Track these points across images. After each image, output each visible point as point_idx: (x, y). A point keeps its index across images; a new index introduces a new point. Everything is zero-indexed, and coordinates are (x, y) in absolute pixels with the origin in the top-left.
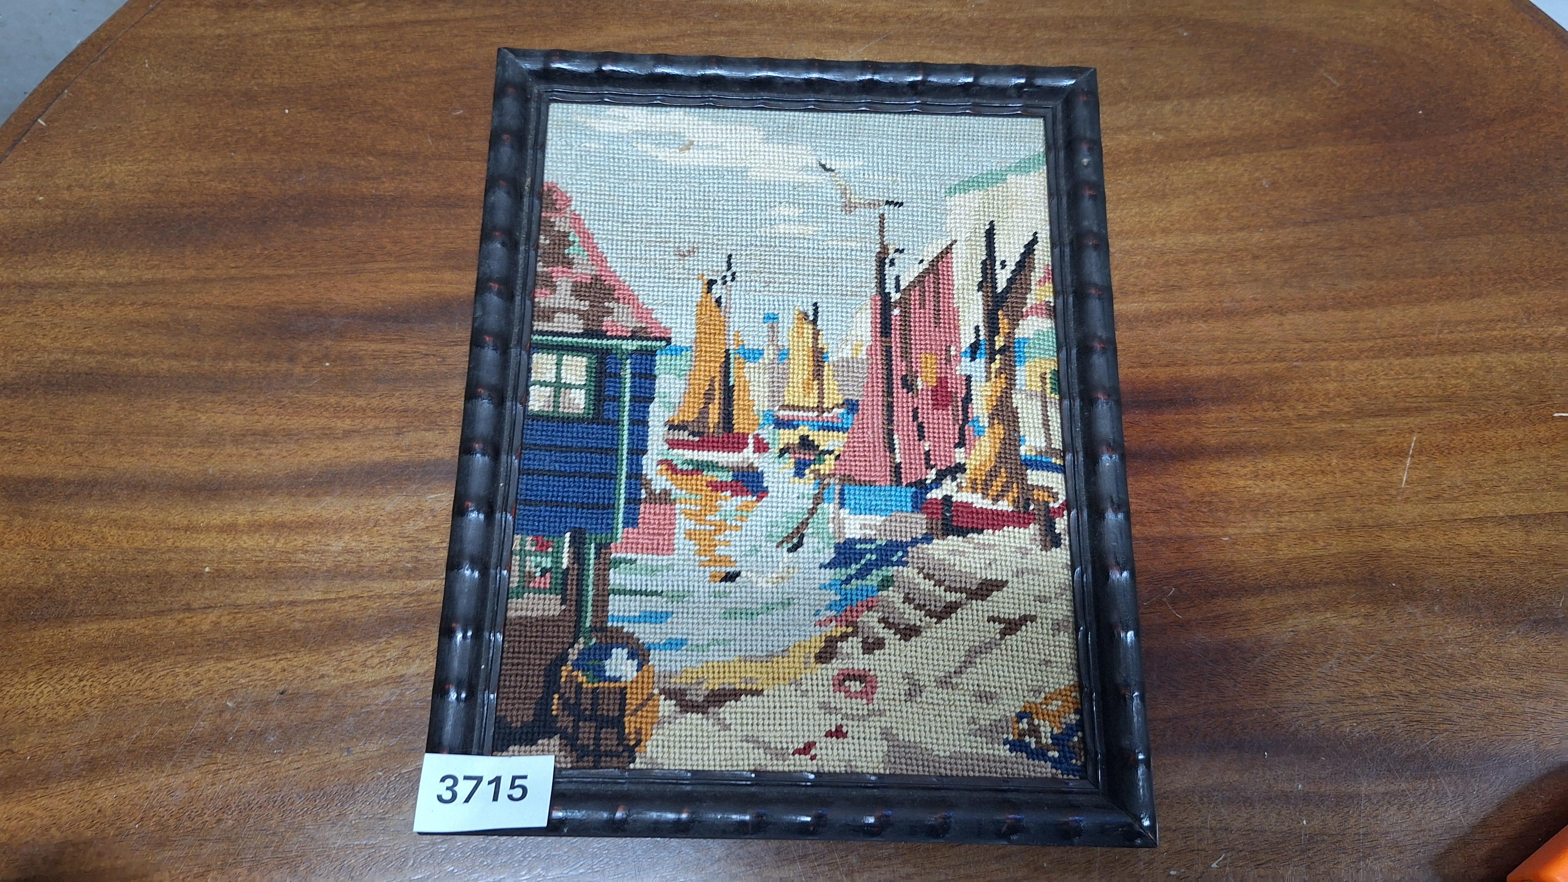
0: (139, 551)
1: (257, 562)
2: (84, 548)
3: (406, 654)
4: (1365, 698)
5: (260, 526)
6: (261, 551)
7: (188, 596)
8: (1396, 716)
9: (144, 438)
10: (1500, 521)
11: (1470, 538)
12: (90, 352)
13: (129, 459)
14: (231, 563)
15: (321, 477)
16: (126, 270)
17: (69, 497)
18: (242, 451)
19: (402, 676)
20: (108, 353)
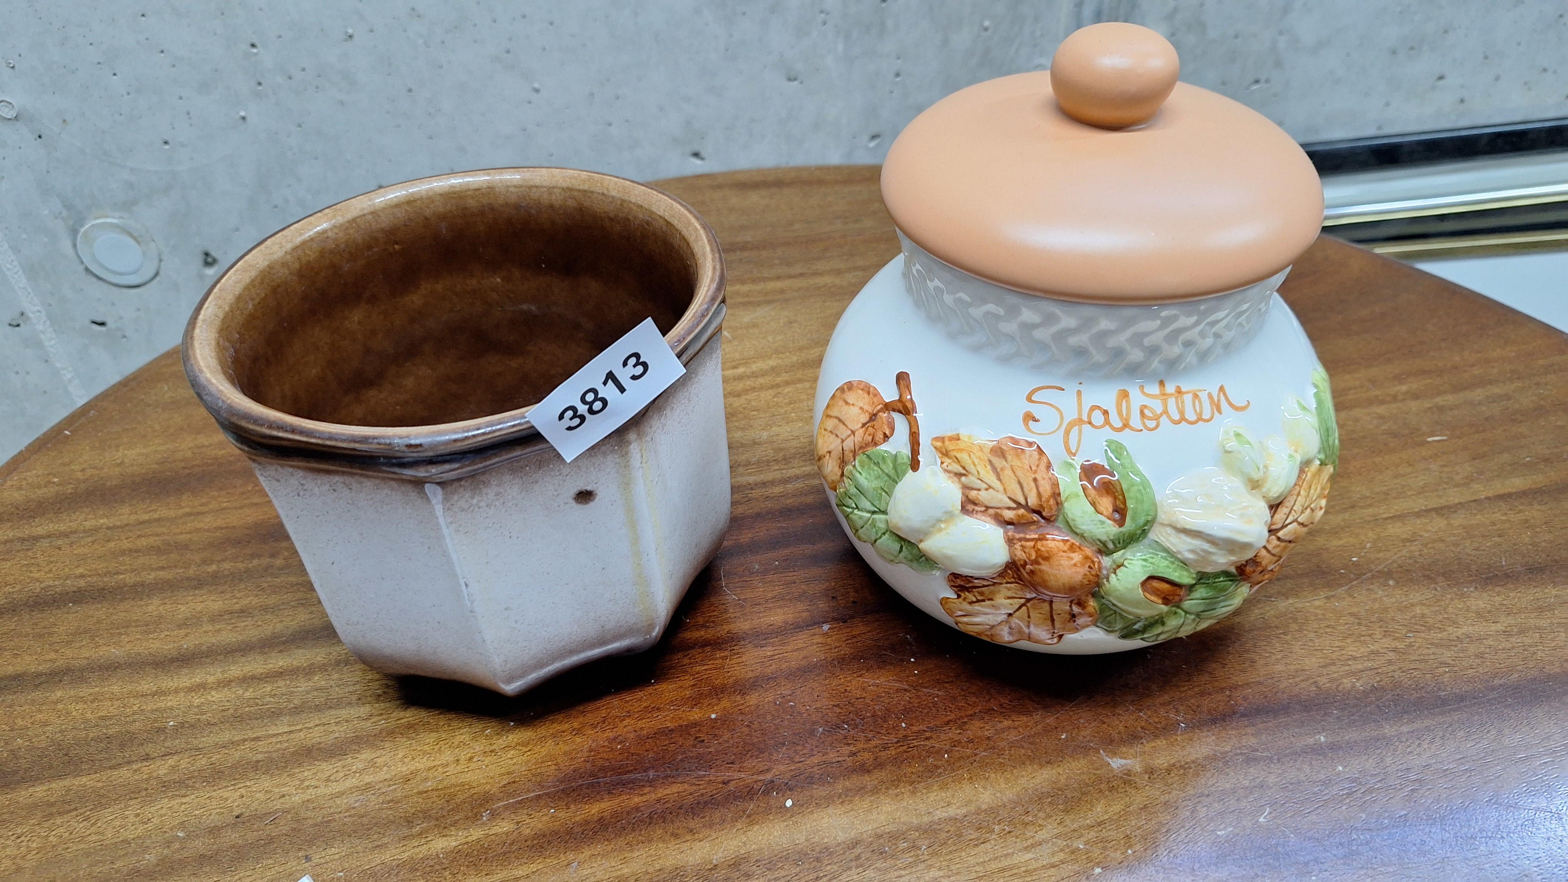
0: (102, 718)
1: (223, 710)
2: (45, 724)
3: (372, 763)
4: (1355, 658)
5: (230, 681)
6: (228, 701)
7: (149, 748)
8: (1392, 668)
9: (123, 631)
10: (1418, 515)
11: (1396, 530)
12: (82, 576)
13: (105, 648)
14: (196, 715)
15: (295, 636)
16: (126, 516)
17: (37, 686)
18: (218, 627)
19: (369, 784)
20: (99, 575)
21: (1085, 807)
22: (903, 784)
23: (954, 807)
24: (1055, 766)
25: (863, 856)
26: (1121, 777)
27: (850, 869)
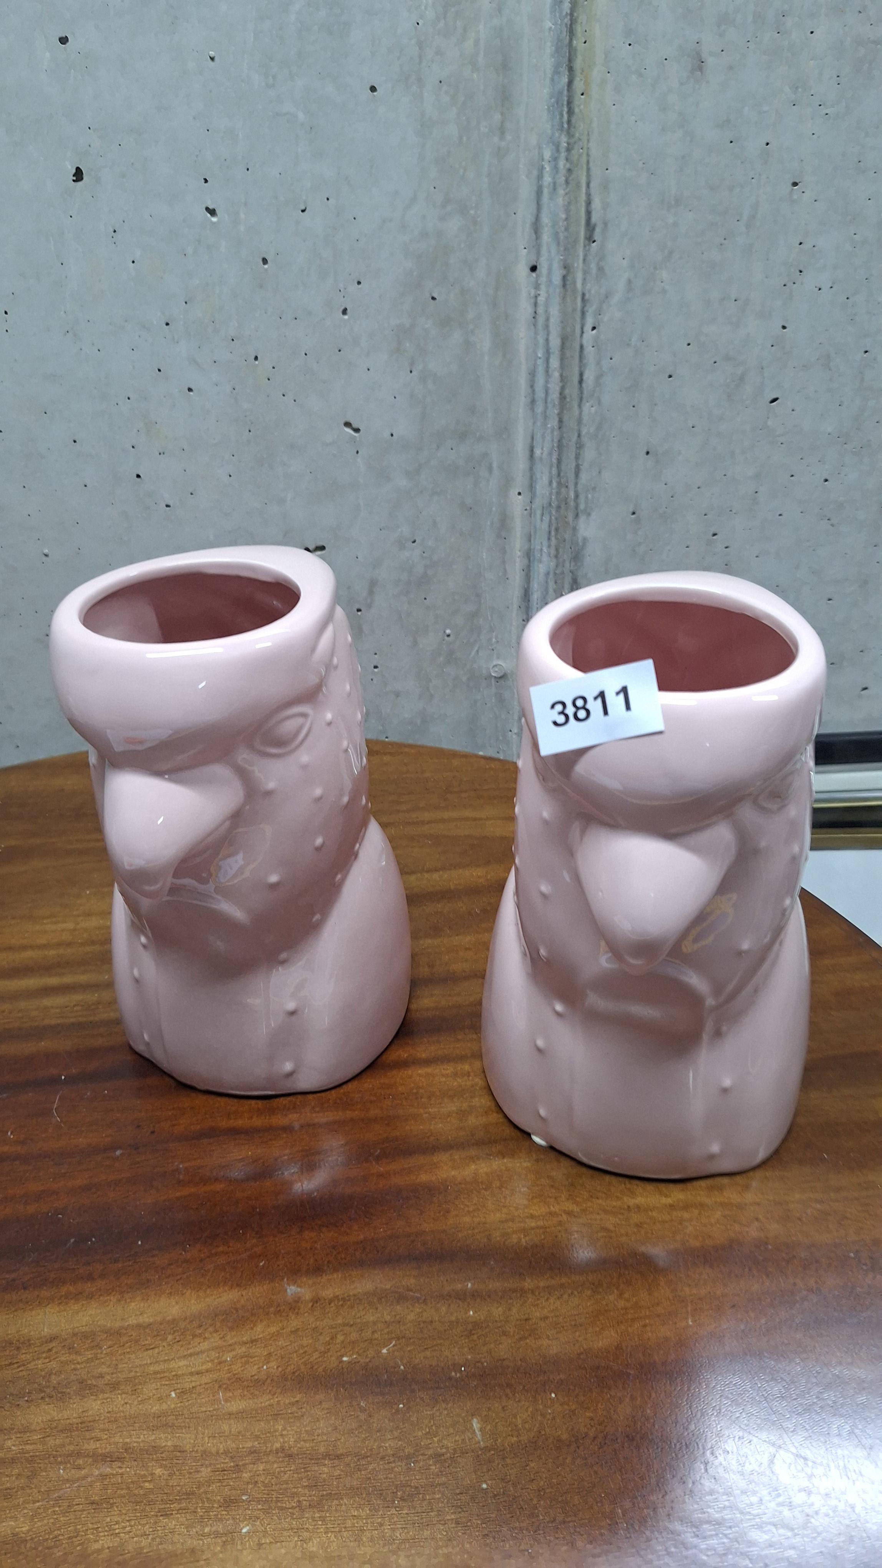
4: (532, 1217)
8: (559, 1229)
21: (249, 1326)
22: (114, 1293)
23: (145, 1316)
24: (242, 1289)
25: (54, 1350)
26: (289, 1304)
27: (38, 1359)
